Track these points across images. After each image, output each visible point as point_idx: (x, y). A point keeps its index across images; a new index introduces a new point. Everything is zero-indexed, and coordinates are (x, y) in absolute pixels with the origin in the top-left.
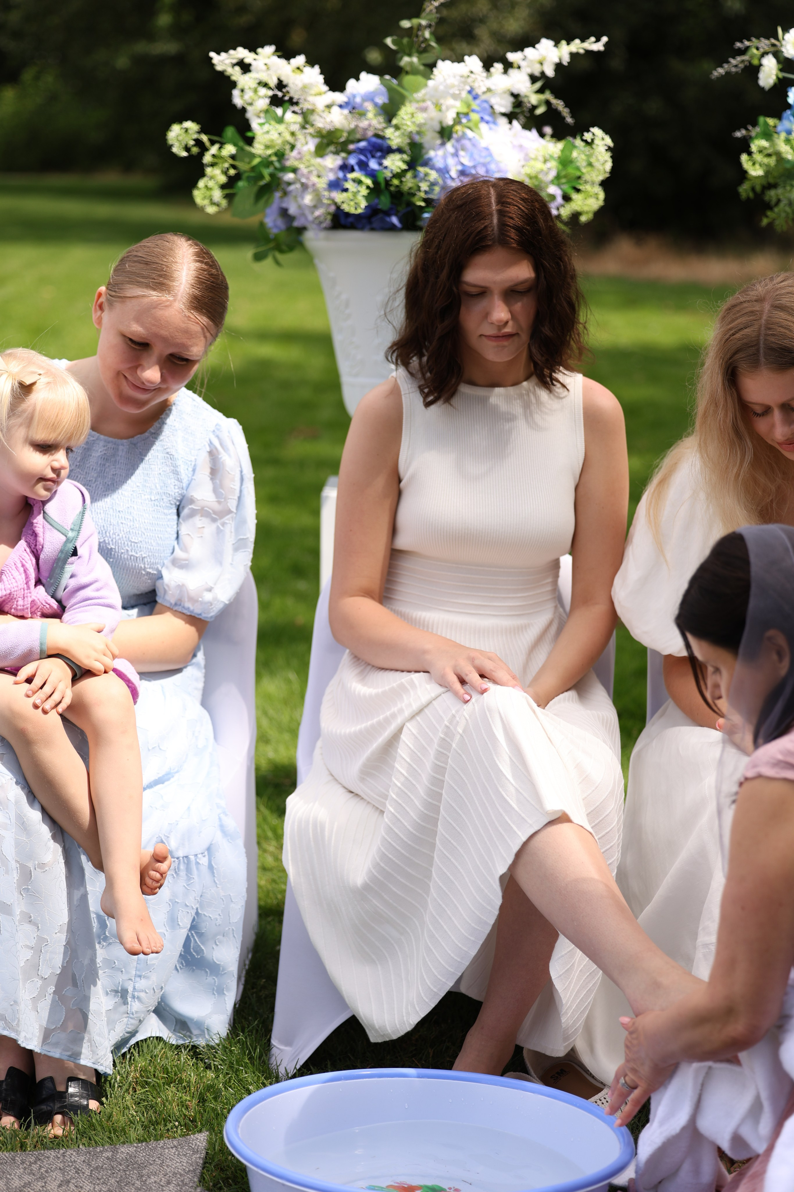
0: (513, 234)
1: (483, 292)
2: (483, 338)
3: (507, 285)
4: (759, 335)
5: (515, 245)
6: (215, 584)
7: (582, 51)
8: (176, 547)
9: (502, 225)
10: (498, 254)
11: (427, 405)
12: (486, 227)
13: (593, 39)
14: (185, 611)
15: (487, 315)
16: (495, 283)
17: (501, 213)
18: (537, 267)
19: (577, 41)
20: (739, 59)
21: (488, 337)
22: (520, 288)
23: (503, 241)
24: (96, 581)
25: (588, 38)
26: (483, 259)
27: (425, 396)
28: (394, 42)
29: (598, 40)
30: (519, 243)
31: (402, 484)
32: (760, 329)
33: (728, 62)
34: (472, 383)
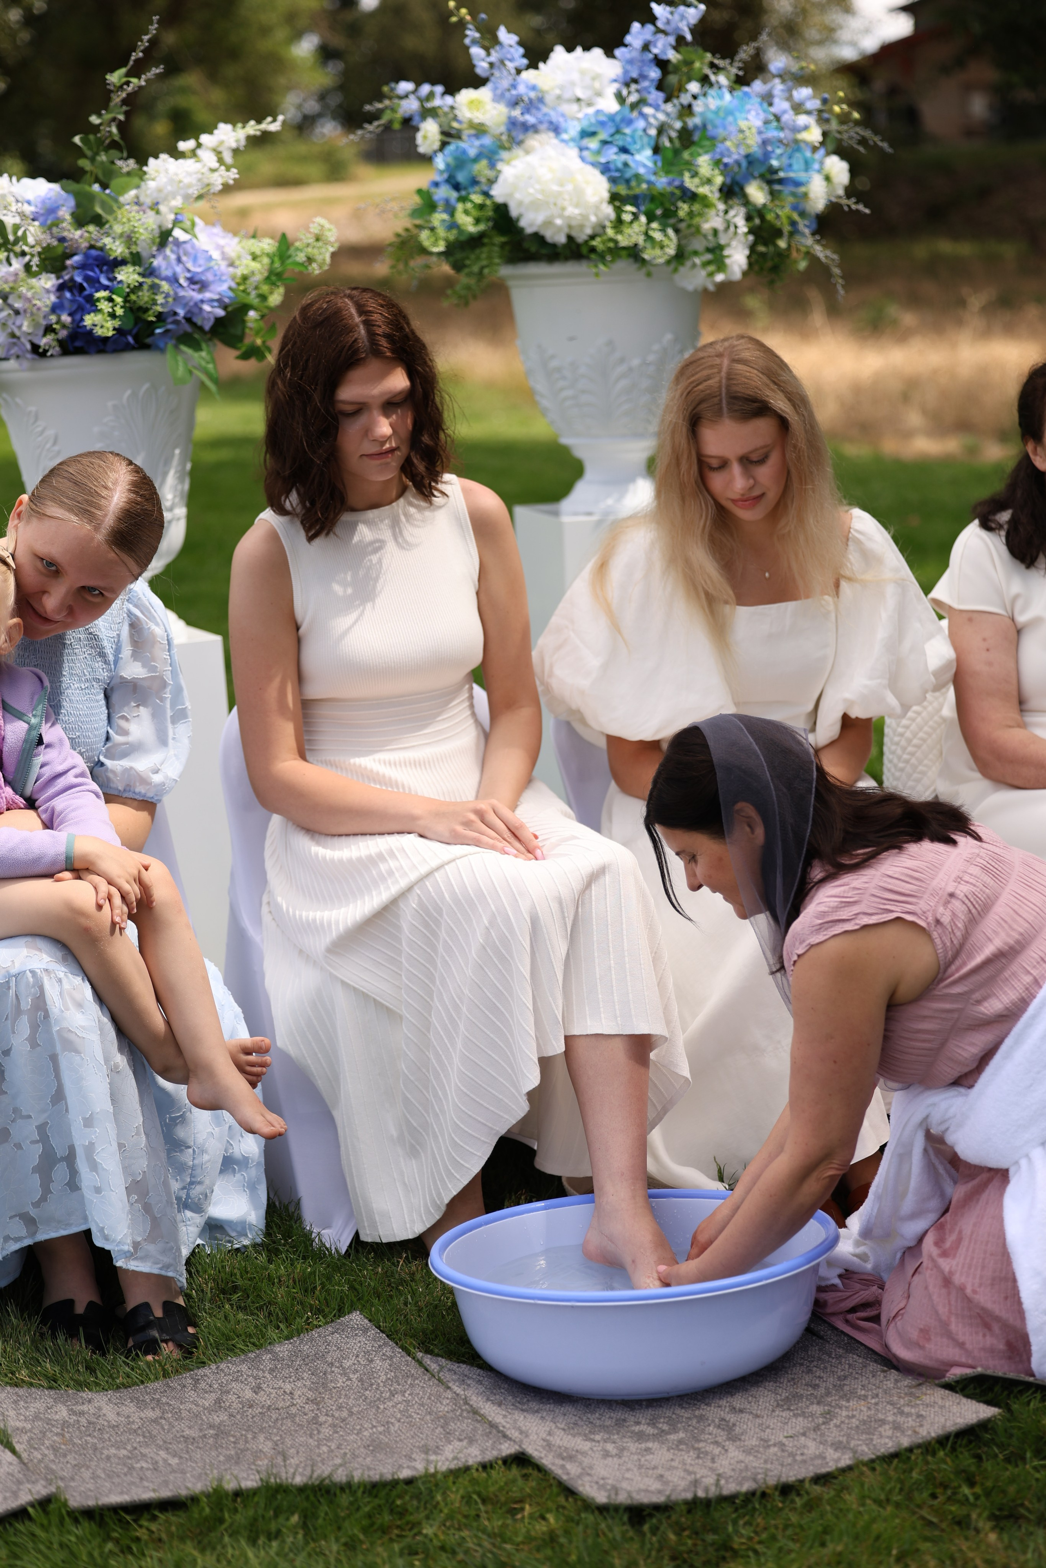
0: (384, 342)
1: (360, 408)
2: (365, 458)
3: (386, 397)
4: (720, 387)
5: (388, 354)
6: (162, 764)
7: (258, 133)
8: (111, 731)
9: (371, 334)
10: (374, 366)
11: (310, 539)
12: (356, 340)
13: (269, 119)
14: (137, 797)
15: (367, 431)
16: (373, 397)
17: (368, 324)
18: (411, 376)
19: (252, 123)
20: (376, 123)
21: (370, 456)
22: (397, 399)
23: (376, 352)
24: (73, 767)
25: (264, 118)
26: (356, 374)
27: (307, 530)
28: (82, 140)
29: (274, 120)
30: (393, 351)
31: (301, 631)
32: (720, 382)
33: (361, 128)
34: (353, 510)
